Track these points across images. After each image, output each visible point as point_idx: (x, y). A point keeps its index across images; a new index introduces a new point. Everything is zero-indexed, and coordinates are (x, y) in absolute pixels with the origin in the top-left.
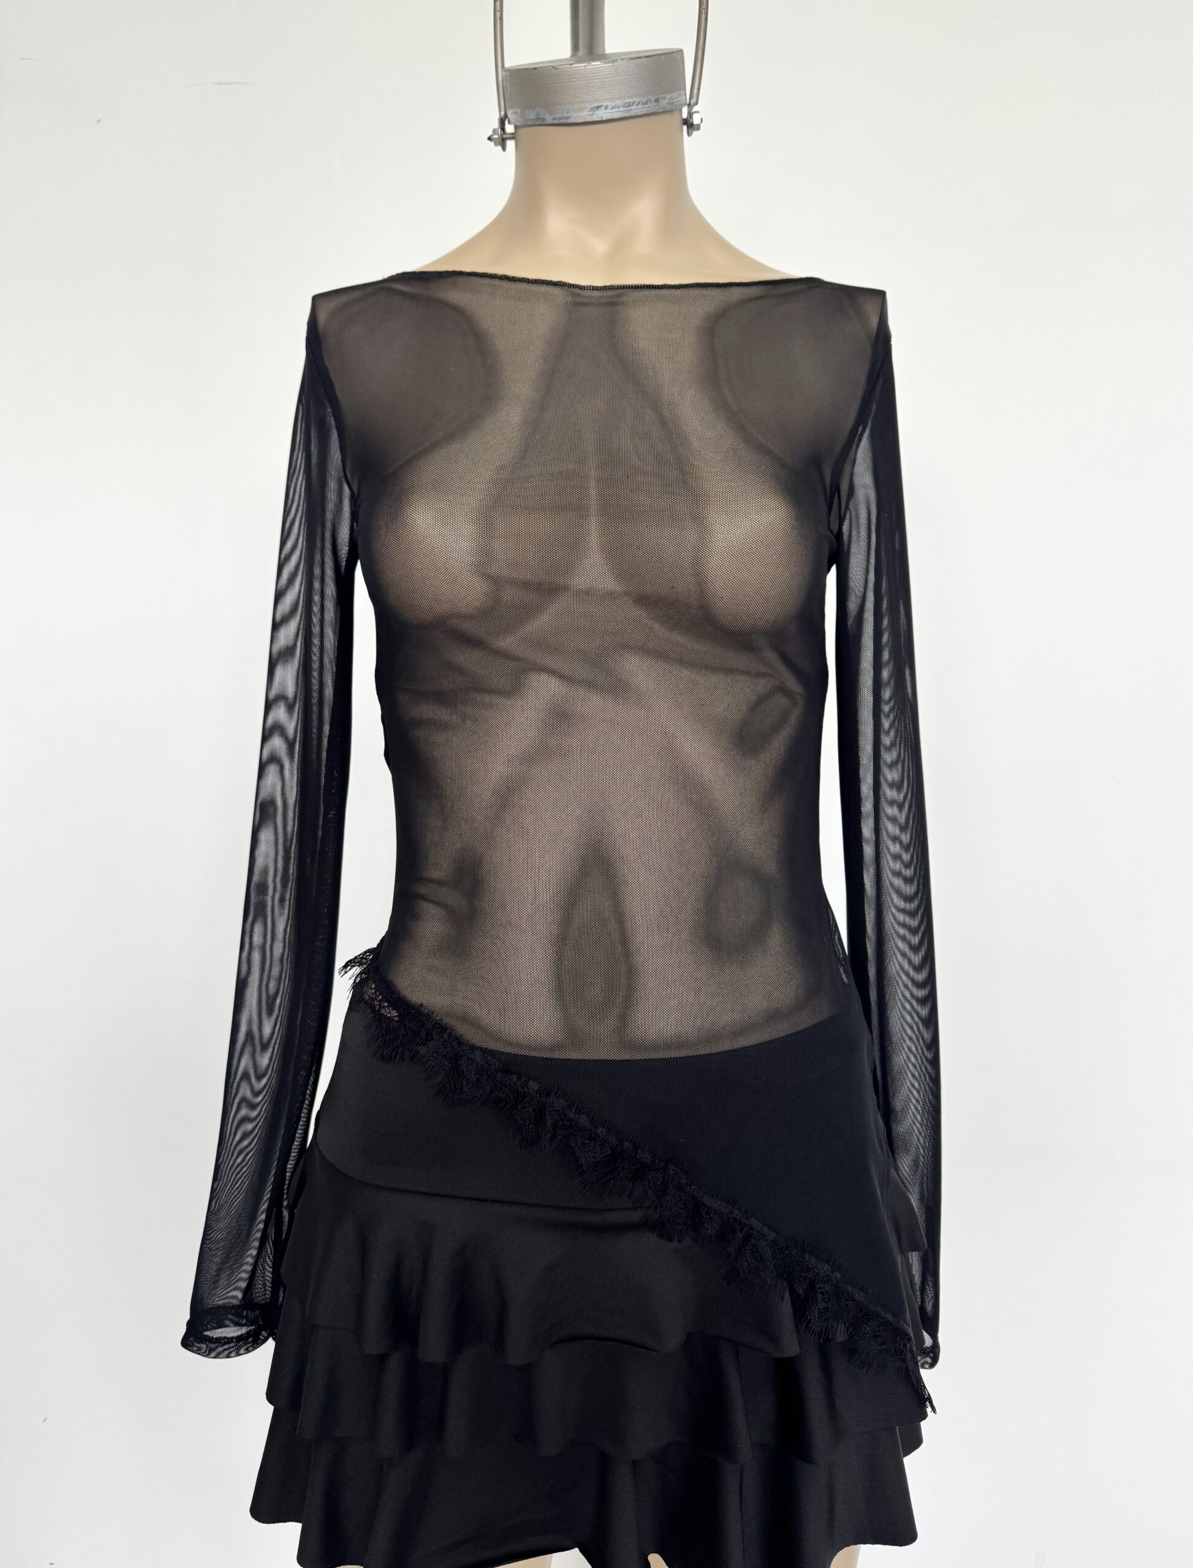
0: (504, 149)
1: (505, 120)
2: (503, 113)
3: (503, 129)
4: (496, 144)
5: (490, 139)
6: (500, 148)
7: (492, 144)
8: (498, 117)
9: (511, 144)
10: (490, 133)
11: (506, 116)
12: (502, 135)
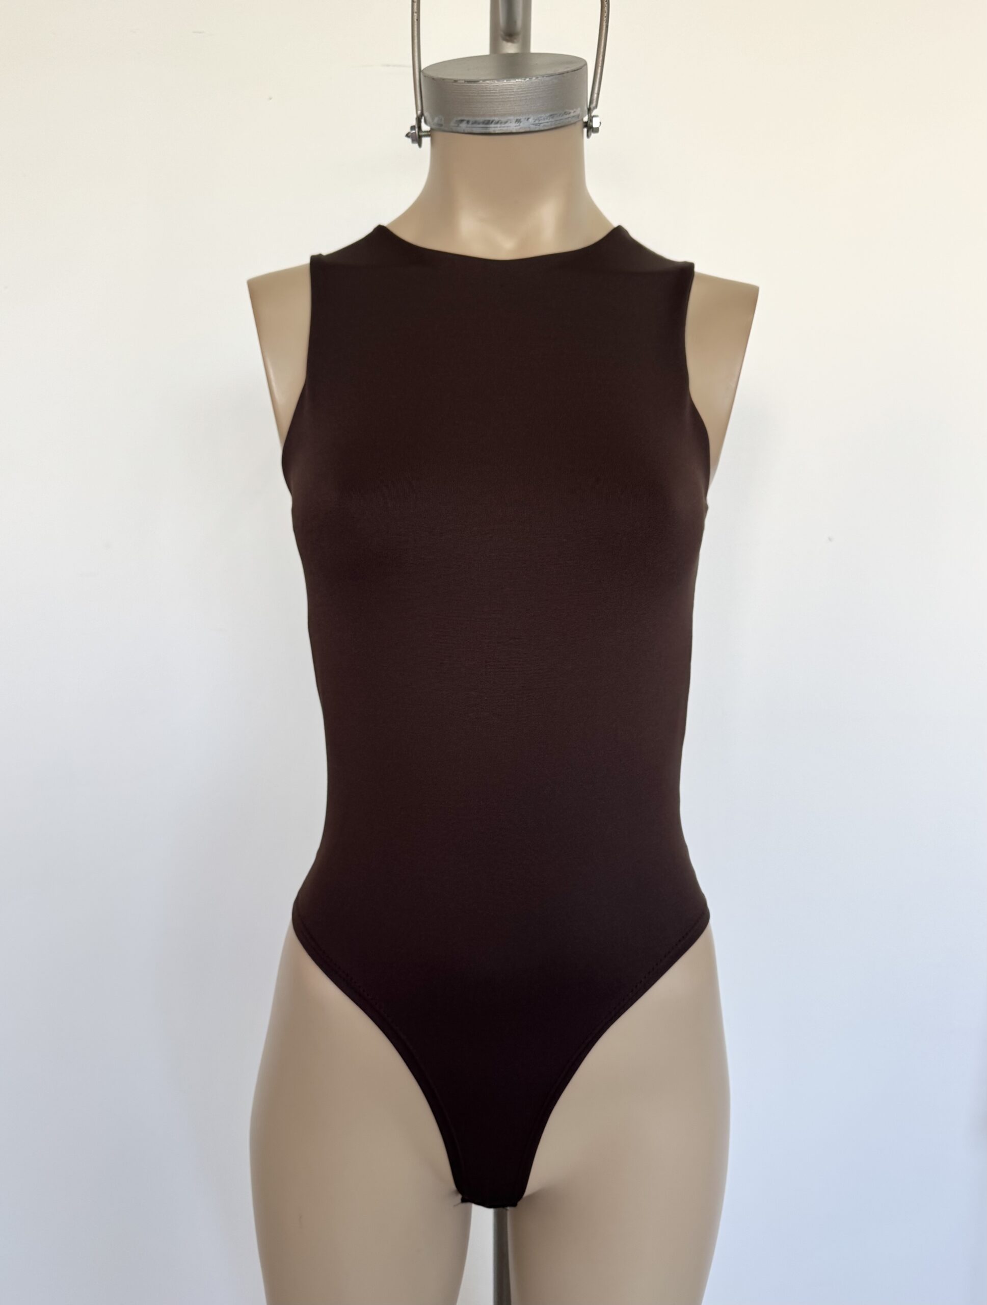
0: (420, 145)
1: (421, 118)
2: (419, 112)
3: (420, 128)
4: (413, 141)
5: (407, 135)
6: (416, 145)
7: (409, 140)
8: (415, 116)
9: (426, 141)
10: (408, 130)
11: (422, 114)
12: (419, 132)
